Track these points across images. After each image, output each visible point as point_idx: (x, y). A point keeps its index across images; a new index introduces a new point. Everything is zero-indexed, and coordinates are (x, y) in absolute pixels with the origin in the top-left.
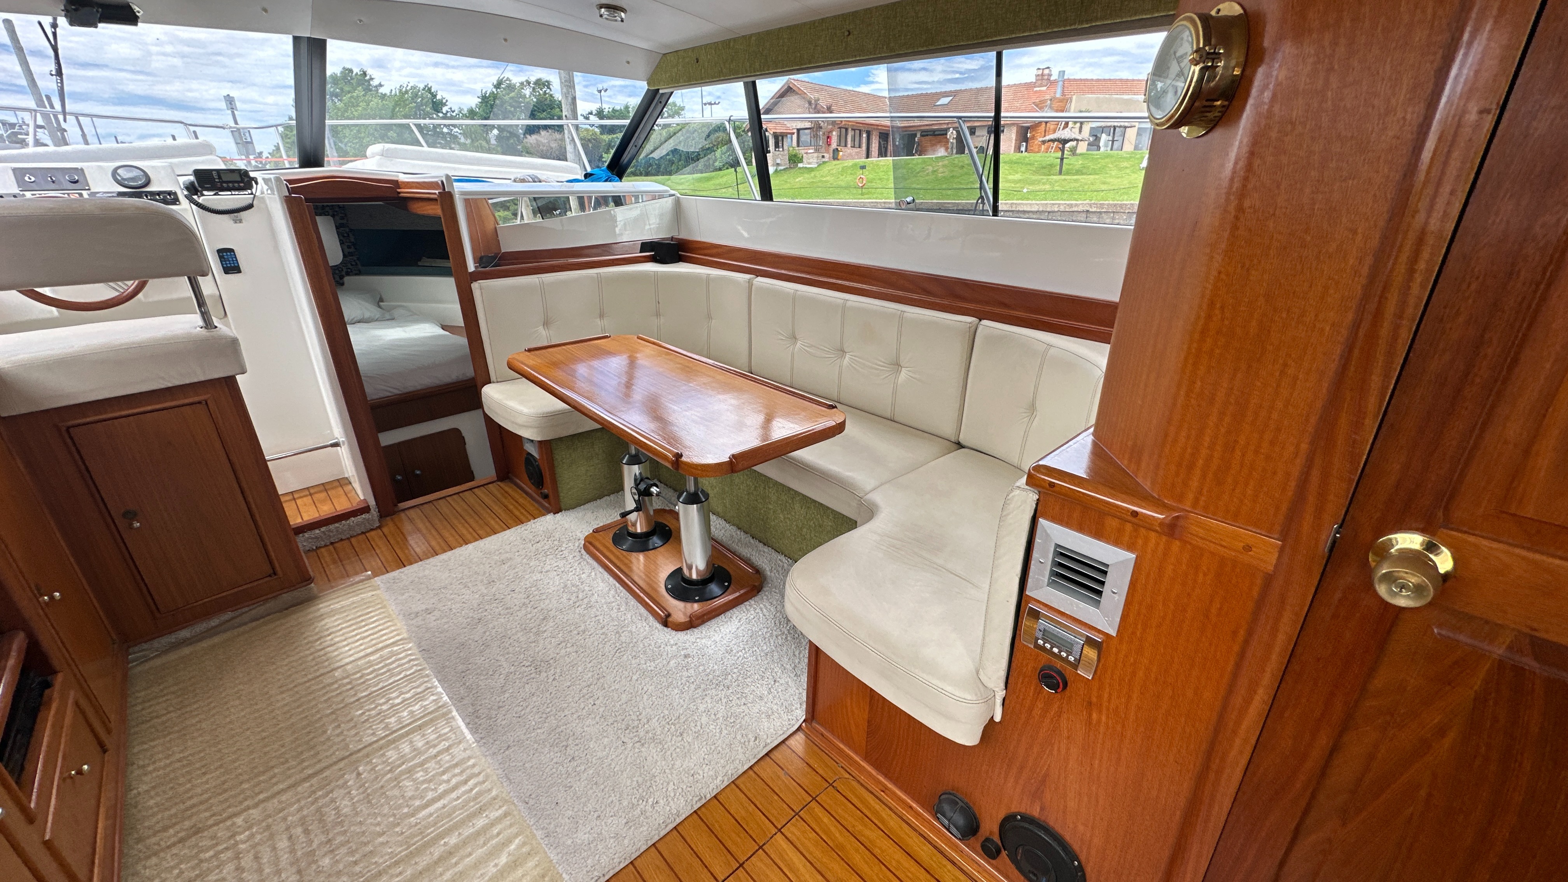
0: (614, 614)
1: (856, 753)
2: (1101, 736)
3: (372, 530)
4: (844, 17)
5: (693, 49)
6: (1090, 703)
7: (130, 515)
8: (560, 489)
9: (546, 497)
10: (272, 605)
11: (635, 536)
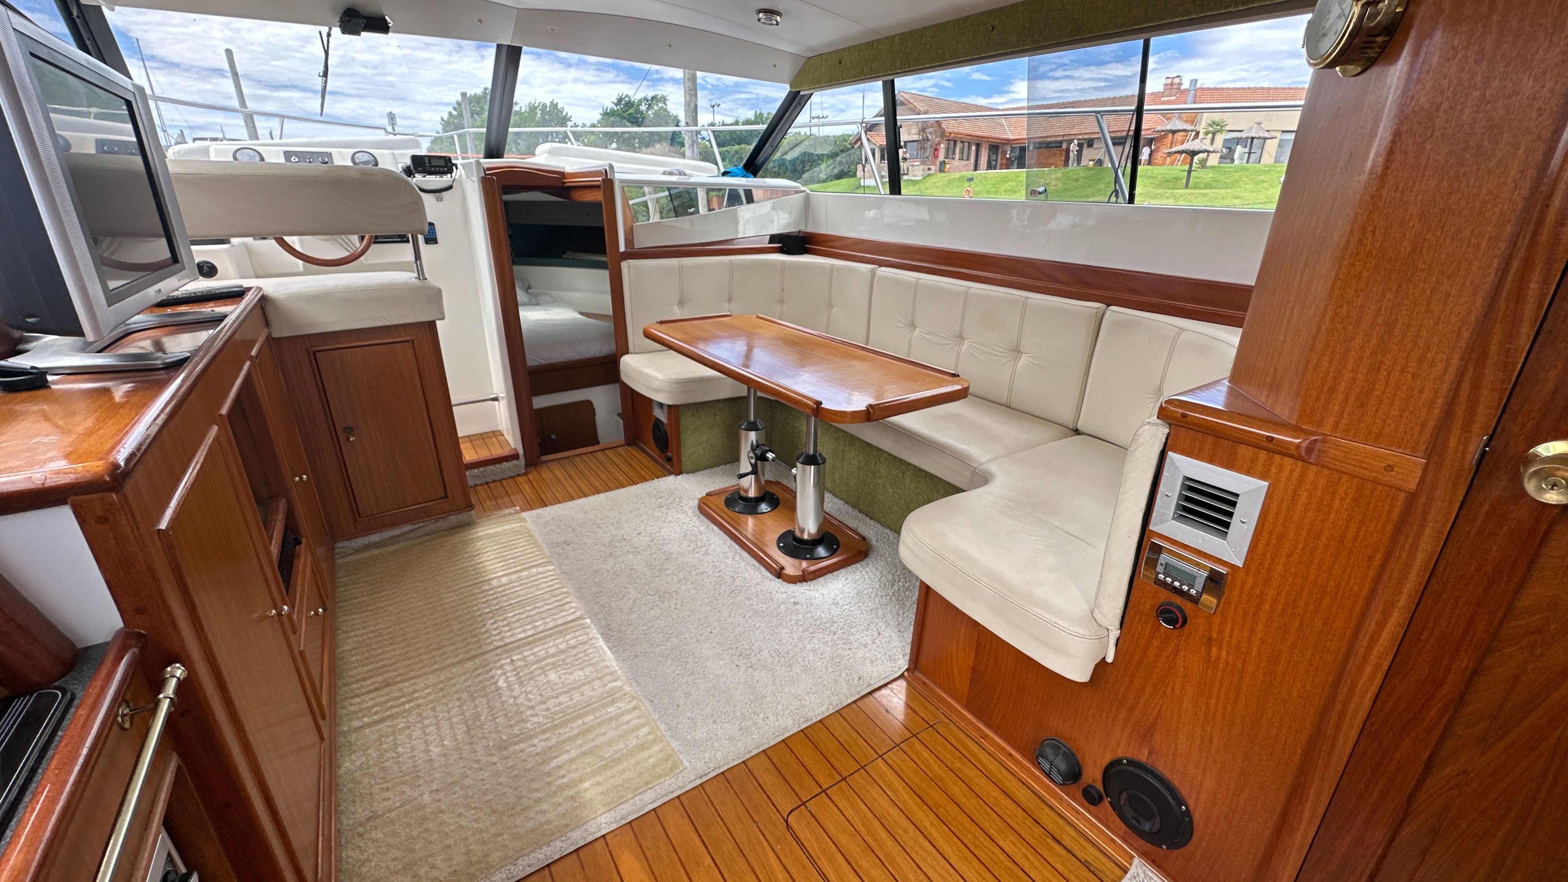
0: (729, 562)
1: (958, 701)
2: (1220, 673)
3: (519, 475)
4: (989, 14)
5: (837, 51)
6: (1210, 639)
7: (349, 430)
8: (683, 453)
9: (669, 460)
10: (441, 524)
11: (746, 500)
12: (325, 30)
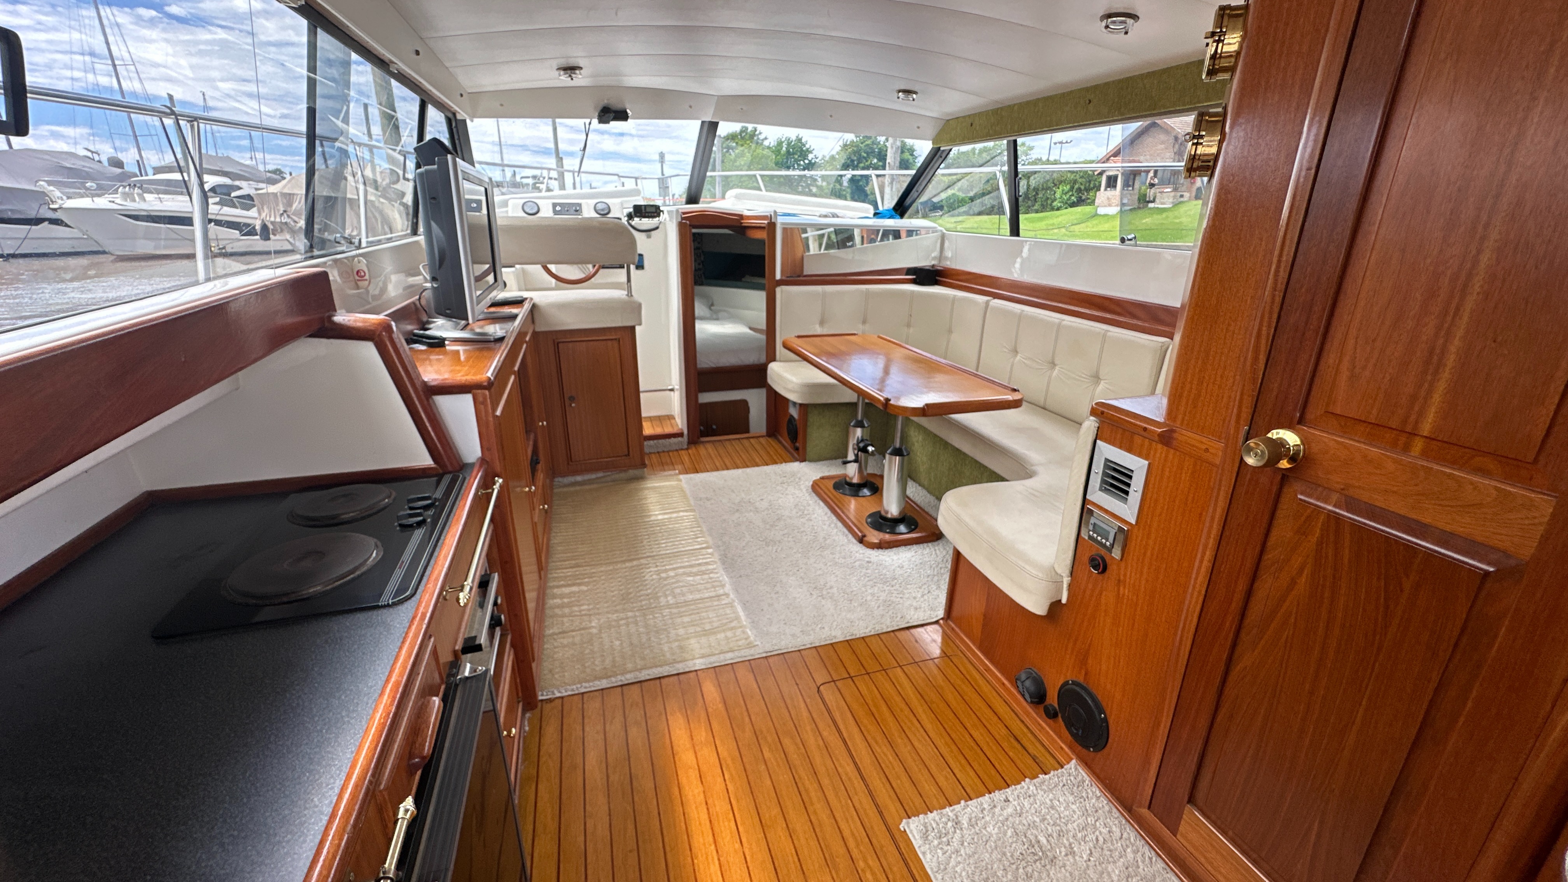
0: (825, 527)
1: (974, 644)
2: (1124, 606)
3: (682, 449)
4: (1087, 90)
5: (969, 116)
6: (1119, 581)
7: (572, 399)
8: (808, 445)
9: (797, 449)
10: (623, 475)
11: (850, 485)
12: (587, 121)
